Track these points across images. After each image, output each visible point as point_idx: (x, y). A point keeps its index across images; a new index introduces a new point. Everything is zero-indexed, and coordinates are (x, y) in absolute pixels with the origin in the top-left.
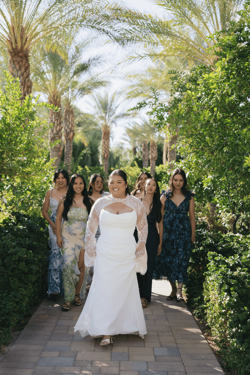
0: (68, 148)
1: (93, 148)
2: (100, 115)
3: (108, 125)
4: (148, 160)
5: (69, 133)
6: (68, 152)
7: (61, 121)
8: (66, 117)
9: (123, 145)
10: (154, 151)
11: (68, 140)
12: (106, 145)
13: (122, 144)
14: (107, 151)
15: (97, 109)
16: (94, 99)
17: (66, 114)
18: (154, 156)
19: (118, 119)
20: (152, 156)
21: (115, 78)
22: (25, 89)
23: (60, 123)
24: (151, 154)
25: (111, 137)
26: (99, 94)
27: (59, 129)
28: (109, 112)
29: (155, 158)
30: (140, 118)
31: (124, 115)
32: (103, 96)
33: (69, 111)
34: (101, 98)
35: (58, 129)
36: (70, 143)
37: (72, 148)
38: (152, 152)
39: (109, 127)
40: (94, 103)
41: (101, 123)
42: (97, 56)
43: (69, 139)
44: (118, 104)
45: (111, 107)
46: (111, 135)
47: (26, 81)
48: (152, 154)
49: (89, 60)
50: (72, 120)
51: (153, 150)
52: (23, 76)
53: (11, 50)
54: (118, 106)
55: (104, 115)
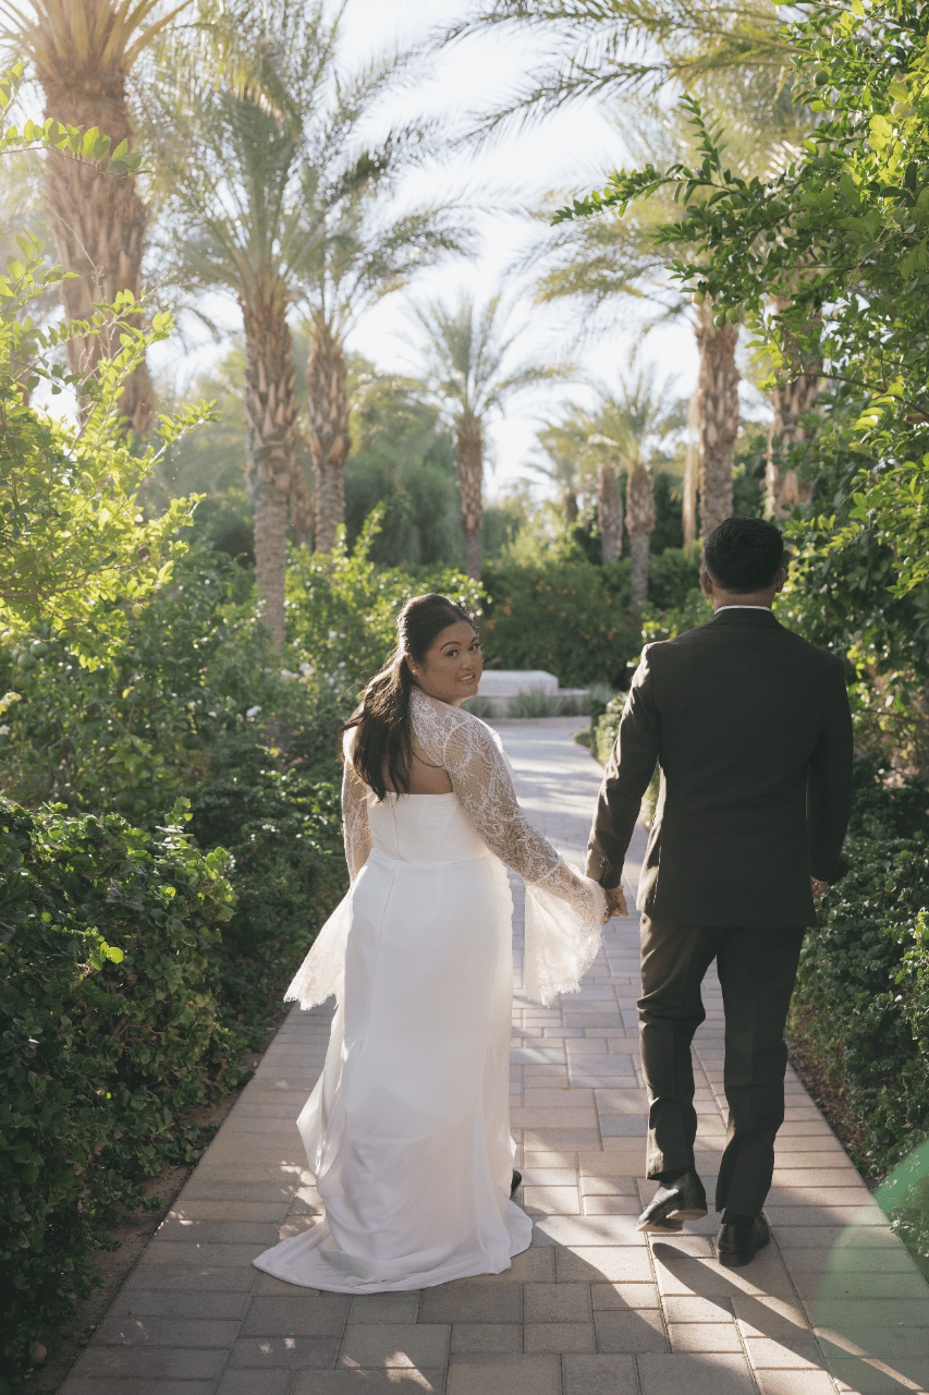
0: (329, 496)
1: (427, 499)
2: (446, 378)
3: (476, 414)
4: (620, 533)
5: (329, 440)
6: (327, 512)
7: (291, 385)
8: (318, 381)
9: (532, 488)
10: (642, 502)
11: (327, 467)
12: (470, 486)
13: (527, 483)
14: (473, 506)
15: (435, 359)
16: (422, 324)
17: (316, 369)
18: (642, 517)
19: (509, 391)
20: (635, 518)
21: (493, 211)
22: (117, 234)
23: (288, 393)
24: (633, 511)
25: (490, 460)
26: (439, 303)
27: (285, 419)
28: (478, 365)
29: (645, 525)
30: (588, 382)
31: (532, 375)
32: (453, 310)
33: (326, 358)
34: (446, 319)
35: (279, 418)
36: (337, 477)
37: (342, 495)
38: (636, 503)
39: (478, 420)
40: (422, 338)
41: (450, 408)
42: (419, 120)
43: (334, 463)
44: (509, 337)
45: (485, 350)
46: (487, 454)
47: (116, 202)
48: (637, 511)
49: (389, 140)
50: (339, 390)
51: (640, 494)
52: (103, 179)
53: (49, 71)
54: (508, 343)
55: (458, 376)
